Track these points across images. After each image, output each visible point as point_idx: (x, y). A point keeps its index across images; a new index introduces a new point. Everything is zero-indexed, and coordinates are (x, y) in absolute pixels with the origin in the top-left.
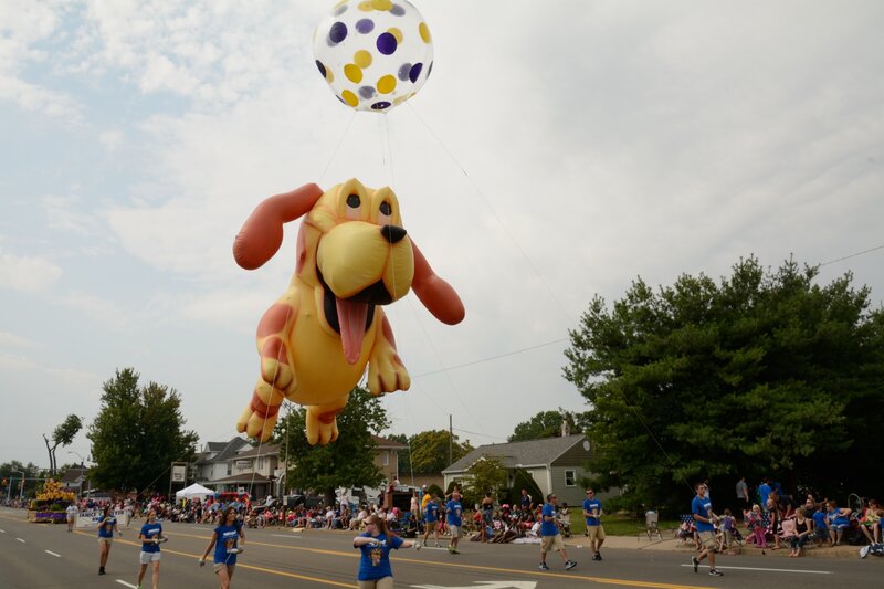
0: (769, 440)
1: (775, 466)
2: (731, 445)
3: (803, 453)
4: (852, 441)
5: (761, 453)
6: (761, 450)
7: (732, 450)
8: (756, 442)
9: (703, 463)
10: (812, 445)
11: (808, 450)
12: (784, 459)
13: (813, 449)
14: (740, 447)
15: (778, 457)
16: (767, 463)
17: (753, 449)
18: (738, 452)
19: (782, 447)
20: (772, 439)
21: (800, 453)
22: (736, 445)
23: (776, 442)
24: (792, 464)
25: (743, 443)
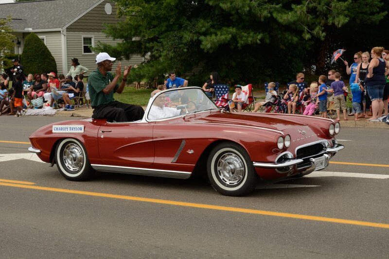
0: (305, 8)
1: (307, 36)
2: (265, 13)
3: (336, 23)
4: (386, 13)
5: (294, 23)
6: (296, 18)
7: (265, 18)
8: (291, 9)
9: (233, 30)
10: (346, 16)
11: (341, 21)
12: (317, 29)
13: (347, 20)
14: (275, 15)
15: (311, 28)
16: (299, 33)
17: (286, 18)
18: (272, 19)
19: (317, 17)
20: (308, 8)
21: (333, 24)
22: (271, 13)
23: (312, 11)
24: (324, 34)
25: (278, 11)
